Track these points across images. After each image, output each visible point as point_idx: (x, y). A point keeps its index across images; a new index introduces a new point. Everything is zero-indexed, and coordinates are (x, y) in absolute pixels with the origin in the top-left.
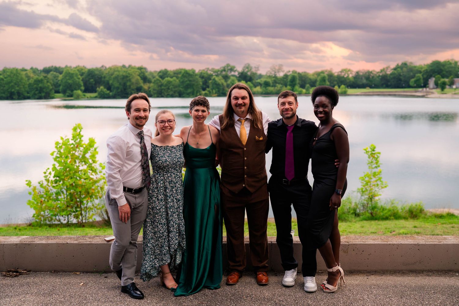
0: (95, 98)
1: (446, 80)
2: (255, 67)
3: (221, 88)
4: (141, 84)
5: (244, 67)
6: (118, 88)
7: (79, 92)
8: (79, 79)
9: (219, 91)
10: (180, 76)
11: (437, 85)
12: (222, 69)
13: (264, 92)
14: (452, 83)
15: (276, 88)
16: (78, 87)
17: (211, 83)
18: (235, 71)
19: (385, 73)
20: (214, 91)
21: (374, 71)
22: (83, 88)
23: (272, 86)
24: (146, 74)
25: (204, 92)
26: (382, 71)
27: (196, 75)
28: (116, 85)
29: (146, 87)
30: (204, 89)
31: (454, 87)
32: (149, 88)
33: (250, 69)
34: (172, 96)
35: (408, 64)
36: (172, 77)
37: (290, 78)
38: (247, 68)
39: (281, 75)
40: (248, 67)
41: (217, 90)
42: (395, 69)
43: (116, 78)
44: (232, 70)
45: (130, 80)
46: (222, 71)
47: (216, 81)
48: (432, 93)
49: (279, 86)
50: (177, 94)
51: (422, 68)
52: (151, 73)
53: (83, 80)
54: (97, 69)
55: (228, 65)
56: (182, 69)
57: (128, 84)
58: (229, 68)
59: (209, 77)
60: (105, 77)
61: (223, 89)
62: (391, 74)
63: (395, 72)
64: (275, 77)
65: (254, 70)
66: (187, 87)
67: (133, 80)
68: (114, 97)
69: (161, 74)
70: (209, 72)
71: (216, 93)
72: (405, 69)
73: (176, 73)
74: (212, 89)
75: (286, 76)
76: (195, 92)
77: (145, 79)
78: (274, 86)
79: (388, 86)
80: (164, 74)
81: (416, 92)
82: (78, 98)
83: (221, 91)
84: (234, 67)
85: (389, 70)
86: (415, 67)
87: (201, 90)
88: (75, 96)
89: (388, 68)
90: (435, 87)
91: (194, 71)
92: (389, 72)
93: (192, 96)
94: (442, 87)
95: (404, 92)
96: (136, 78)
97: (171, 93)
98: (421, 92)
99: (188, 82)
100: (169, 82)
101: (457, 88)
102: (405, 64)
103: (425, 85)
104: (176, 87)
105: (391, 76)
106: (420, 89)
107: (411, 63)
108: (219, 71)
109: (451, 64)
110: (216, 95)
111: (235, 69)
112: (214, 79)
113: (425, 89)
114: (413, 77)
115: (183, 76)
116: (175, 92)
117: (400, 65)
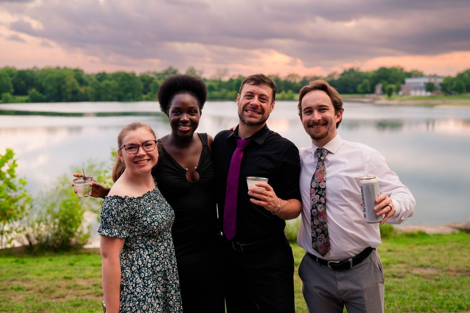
0: (27, 101)
1: (393, 86)
4: (77, 86)
5: (188, 70)
6: (51, 91)
7: (8, 95)
8: (8, 81)
10: (119, 78)
11: (384, 91)
12: (165, 72)
14: (398, 90)
15: (221, 92)
16: (7, 89)
17: (153, 86)
19: (333, 78)
21: (322, 76)
22: (12, 90)
23: (217, 91)
24: (83, 77)
25: (144, 96)
26: (329, 76)
27: (137, 78)
28: (50, 87)
29: (82, 90)
30: (145, 93)
31: (401, 93)
32: (86, 91)
33: (194, 72)
34: (111, 100)
35: (355, 69)
36: (110, 80)
37: (235, 83)
39: (226, 79)
40: (192, 70)
42: (343, 75)
43: (50, 80)
45: (64, 83)
46: (164, 75)
48: (379, 99)
49: (224, 91)
50: (116, 98)
51: (369, 74)
52: (88, 76)
53: (12, 82)
54: (28, 70)
55: (171, 68)
56: (122, 72)
57: (63, 86)
58: (172, 71)
59: (151, 80)
60: (37, 79)
62: (340, 80)
63: (343, 77)
64: (220, 81)
65: (197, 74)
66: (127, 90)
67: (68, 83)
68: (47, 101)
69: (99, 77)
70: (151, 76)
72: (352, 75)
73: (116, 76)
74: (154, 93)
75: (231, 81)
76: (136, 96)
77: (82, 82)
78: (219, 90)
80: (102, 77)
81: (363, 98)
82: (7, 101)
84: (177, 70)
85: (336, 75)
86: (362, 73)
87: (142, 94)
88: (3, 99)
89: (335, 73)
90: (382, 92)
91: (134, 74)
92: (337, 78)
93: (132, 100)
94: (389, 93)
95: (352, 97)
96: (71, 81)
97: (110, 96)
98: (368, 98)
99: (128, 86)
100: (108, 86)
101: (404, 95)
102: (352, 70)
103: (372, 91)
104: (114, 90)
105: (339, 82)
106: (368, 95)
107: (358, 69)
108: (160, 74)
109: (397, 70)
112: (156, 83)
113: (372, 95)
114: (360, 82)
115: (123, 79)
116: (114, 96)
117: (347, 70)
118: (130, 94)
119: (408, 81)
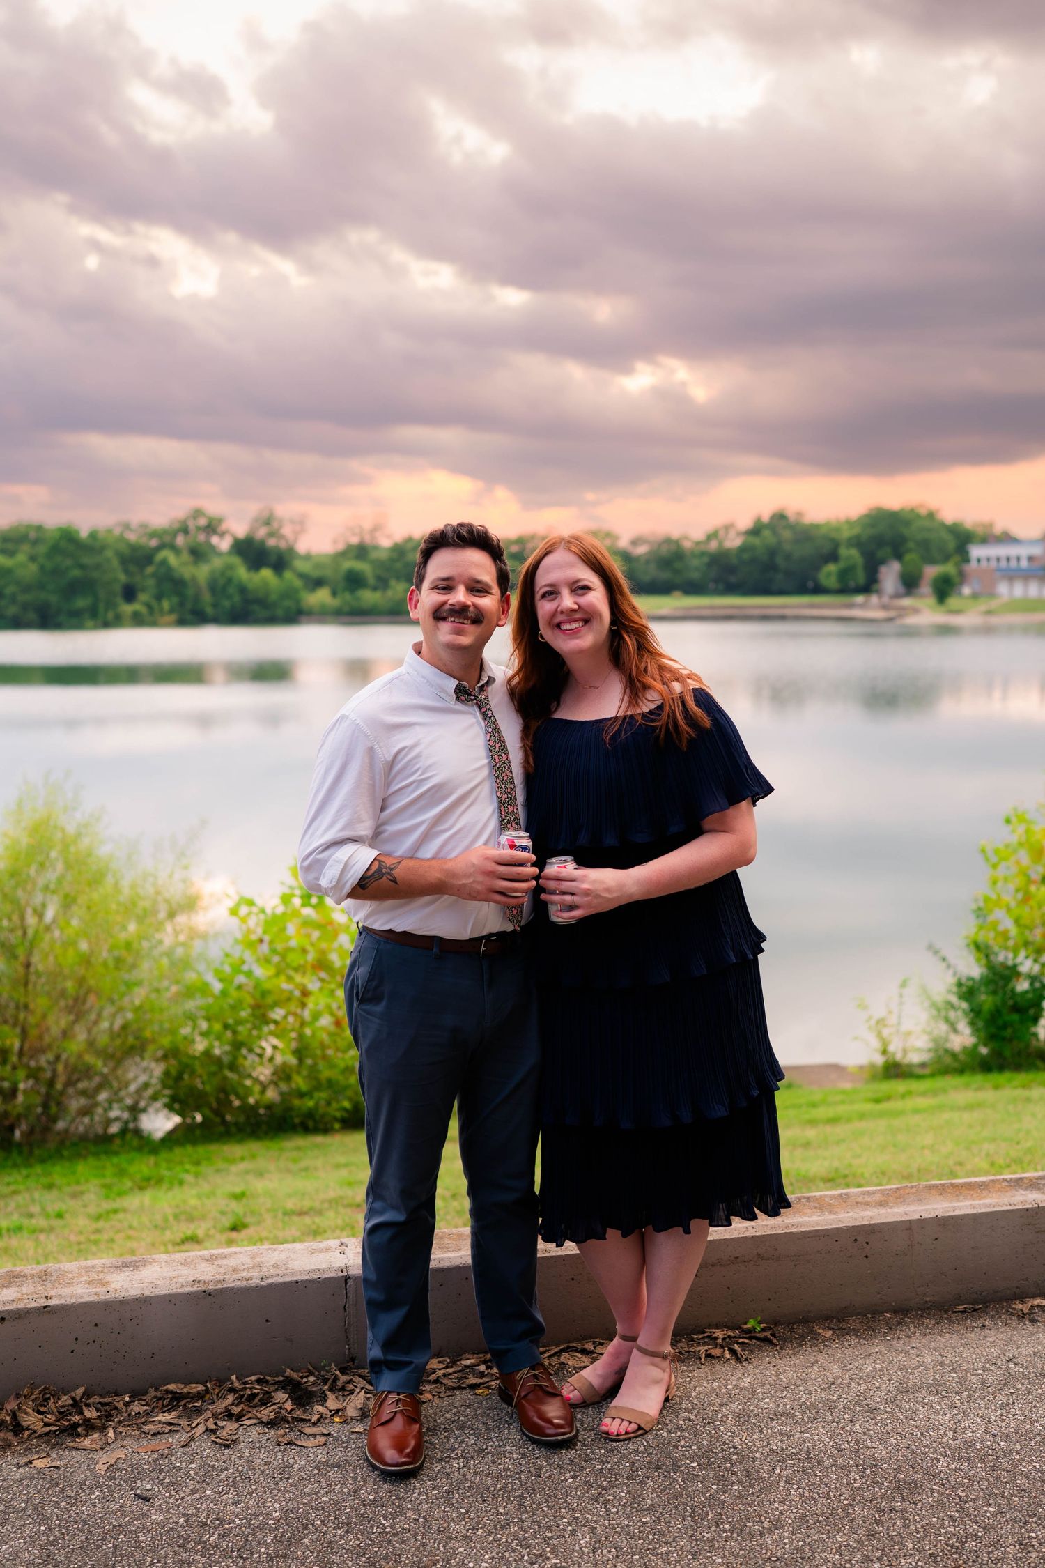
2: (292, 522)
3: (190, 592)
5: (256, 520)
9: (182, 604)
10: (42, 549)
12: (176, 526)
13: (346, 609)
14: (959, 580)
15: (390, 593)
17: (154, 575)
18: (222, 535)
19: (721, 543)
20: (166, 604)
21: (686, 538)
23: (375, 589)
25: (127, 609)
26: (712, 536)
30: (130, 597)
31: (967, 591)
33: (275, 525)
35: (791, 516)
36: (14, 555)
38: (267, 522)
40: (268, 520)
41: (175, 600)
42: (756, 531)
44: (212, 527)
46: (175, 534)
47: (170, 569)
50: (32, 616)
51: (838, 529)
55: (198, 513)
58: (202, 522)
61: (197, 598)
62: (743, 549)
63: (756, 541)
65: (287, 533)
66: (74, 588)
70: (132, 537)
71: (171, 611)
72: (786, 534)
74: (159, 597)
76: (101, 607)
78: (381, 586)
79: (731, 589)
81: (851, 606)
83: (189, 606)
84: (220, 521)
85: (732, 534)
86: (817, 527)
87: (119, 600)
89: (727, 527)
90: (902, 589)
92: (733, 542)
93: (90, 623)
94: (938, 590)
95: (812, 606)
97: (12, 610)
98: (867, 608)
99: (76, 573)
101: (976, 595)
102: (779, 518)
103: (869, 586)
104: (27, 588)
105: (746, 556)
106: (860, 599)
107: (799, 514)
108: (165, 532)
109: (918, 516)
110: (173, 617)
111: (224, 527)
112: (164, 562)
113: (874, 599)
114: (833, 557)
115: (55, 549)
116: (25, 607)
117: (766, 518)
118: (81, 603)
119: (976, 552)
